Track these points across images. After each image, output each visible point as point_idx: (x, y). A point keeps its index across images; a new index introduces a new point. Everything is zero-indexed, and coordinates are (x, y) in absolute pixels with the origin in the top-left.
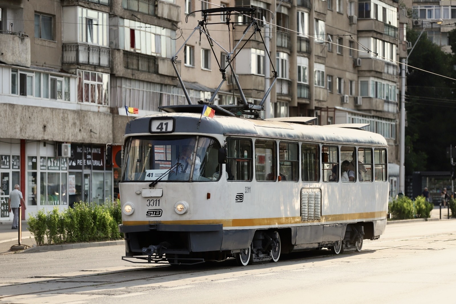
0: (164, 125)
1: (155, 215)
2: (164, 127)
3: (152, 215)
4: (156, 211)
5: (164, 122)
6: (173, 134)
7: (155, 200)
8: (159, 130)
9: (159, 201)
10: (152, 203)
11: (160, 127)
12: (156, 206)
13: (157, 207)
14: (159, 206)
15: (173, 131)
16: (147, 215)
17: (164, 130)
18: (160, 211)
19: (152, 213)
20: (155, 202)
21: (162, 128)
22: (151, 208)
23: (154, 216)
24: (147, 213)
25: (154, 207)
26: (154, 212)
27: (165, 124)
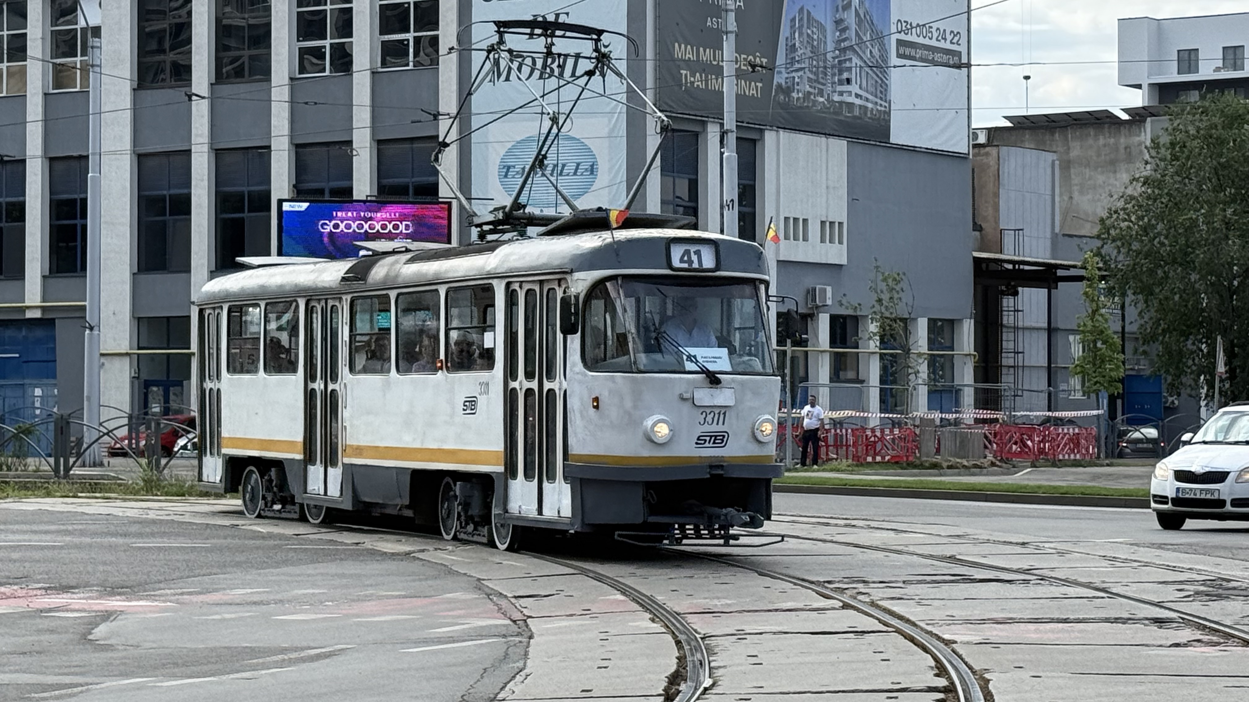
0: (692, 254)
1: (714, 443)
2: (694, 258)
3: (707, 445)
4: (716, 436)
5: (693, 248)
6: (718, 273)
7: (717, 412)
8: (686, 265)
9: (724, 414)
10: (709, 418)
11: (686, 258)
12: (718, 424)
13: (720, 428)
14: (723, 424)
15: (718, 268)
16: (697, 443)
17: (696, 265)
18: (724, 436)
19: (708, 438)
20: (717, 416)
21: (690, 262)
22: (707, 428)
23: (711, 445)
24: (698, 439)
25: (714, 428)
26: (711, 436)
27: (695, 253)
